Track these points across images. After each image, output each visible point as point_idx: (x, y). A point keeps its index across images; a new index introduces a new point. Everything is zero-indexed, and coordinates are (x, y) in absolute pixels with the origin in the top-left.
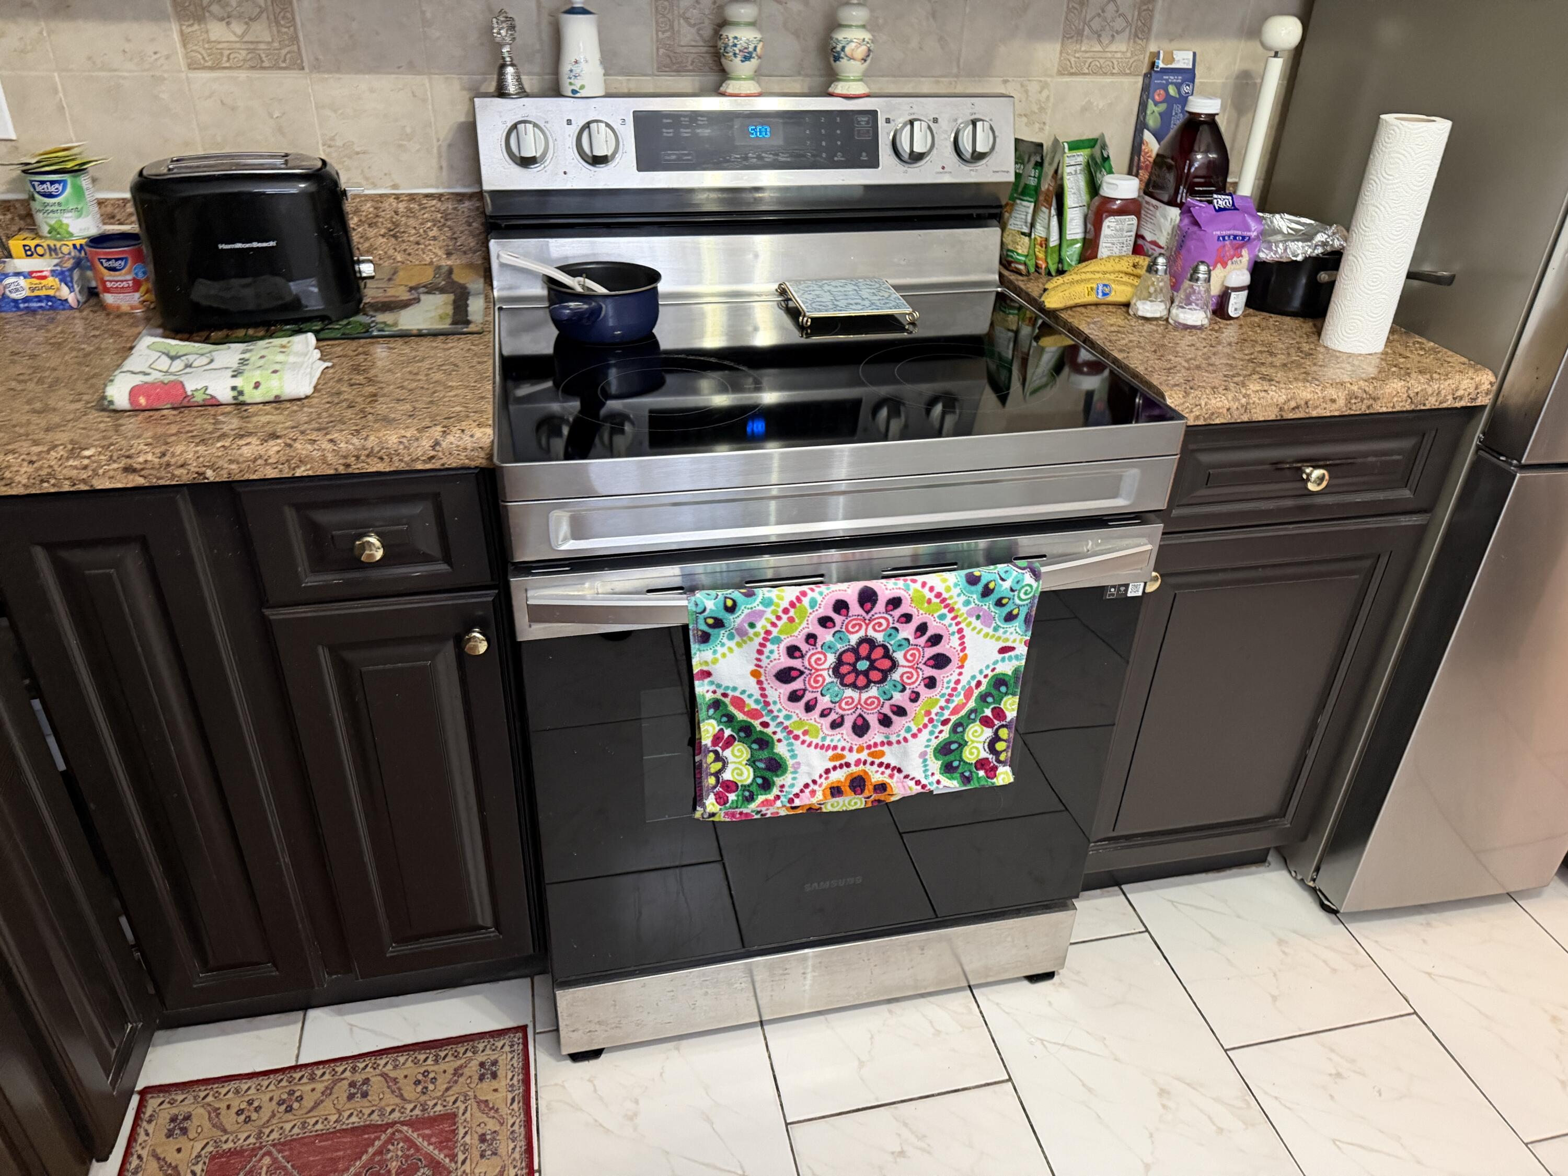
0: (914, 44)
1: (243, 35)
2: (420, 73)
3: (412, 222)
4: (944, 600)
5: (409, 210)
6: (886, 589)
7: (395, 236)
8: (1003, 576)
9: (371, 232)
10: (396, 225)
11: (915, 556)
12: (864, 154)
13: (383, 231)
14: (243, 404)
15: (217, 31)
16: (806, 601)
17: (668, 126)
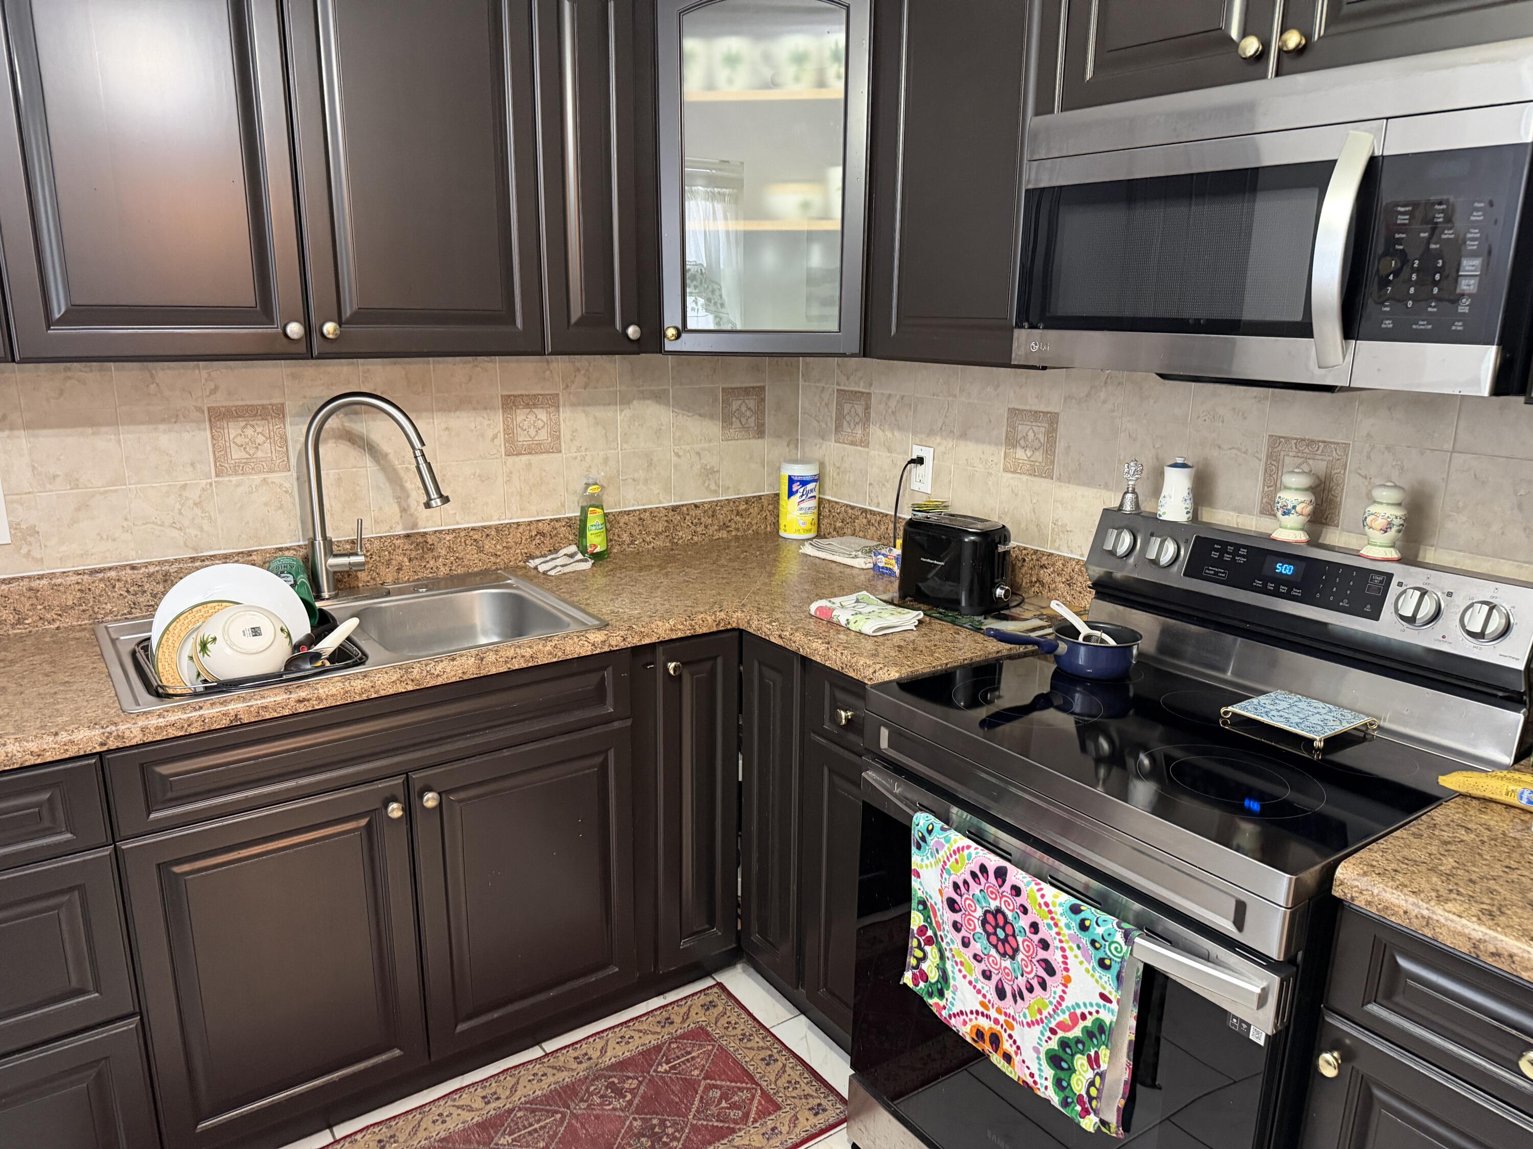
1: (1032, 456)
2: (1111, 490)
3: (1080, 579)
4: (1050, 912)
5: (1080, 570)
6: (1016, 876)
7: (1069, 585)
8: (1099, 922)
9: (1058, 579)
10: (1072, 578)
12: (1369, 606)
13: (1064, 580)
15: (1020, 454)
16: (966, 852)
17: (1217, 550)
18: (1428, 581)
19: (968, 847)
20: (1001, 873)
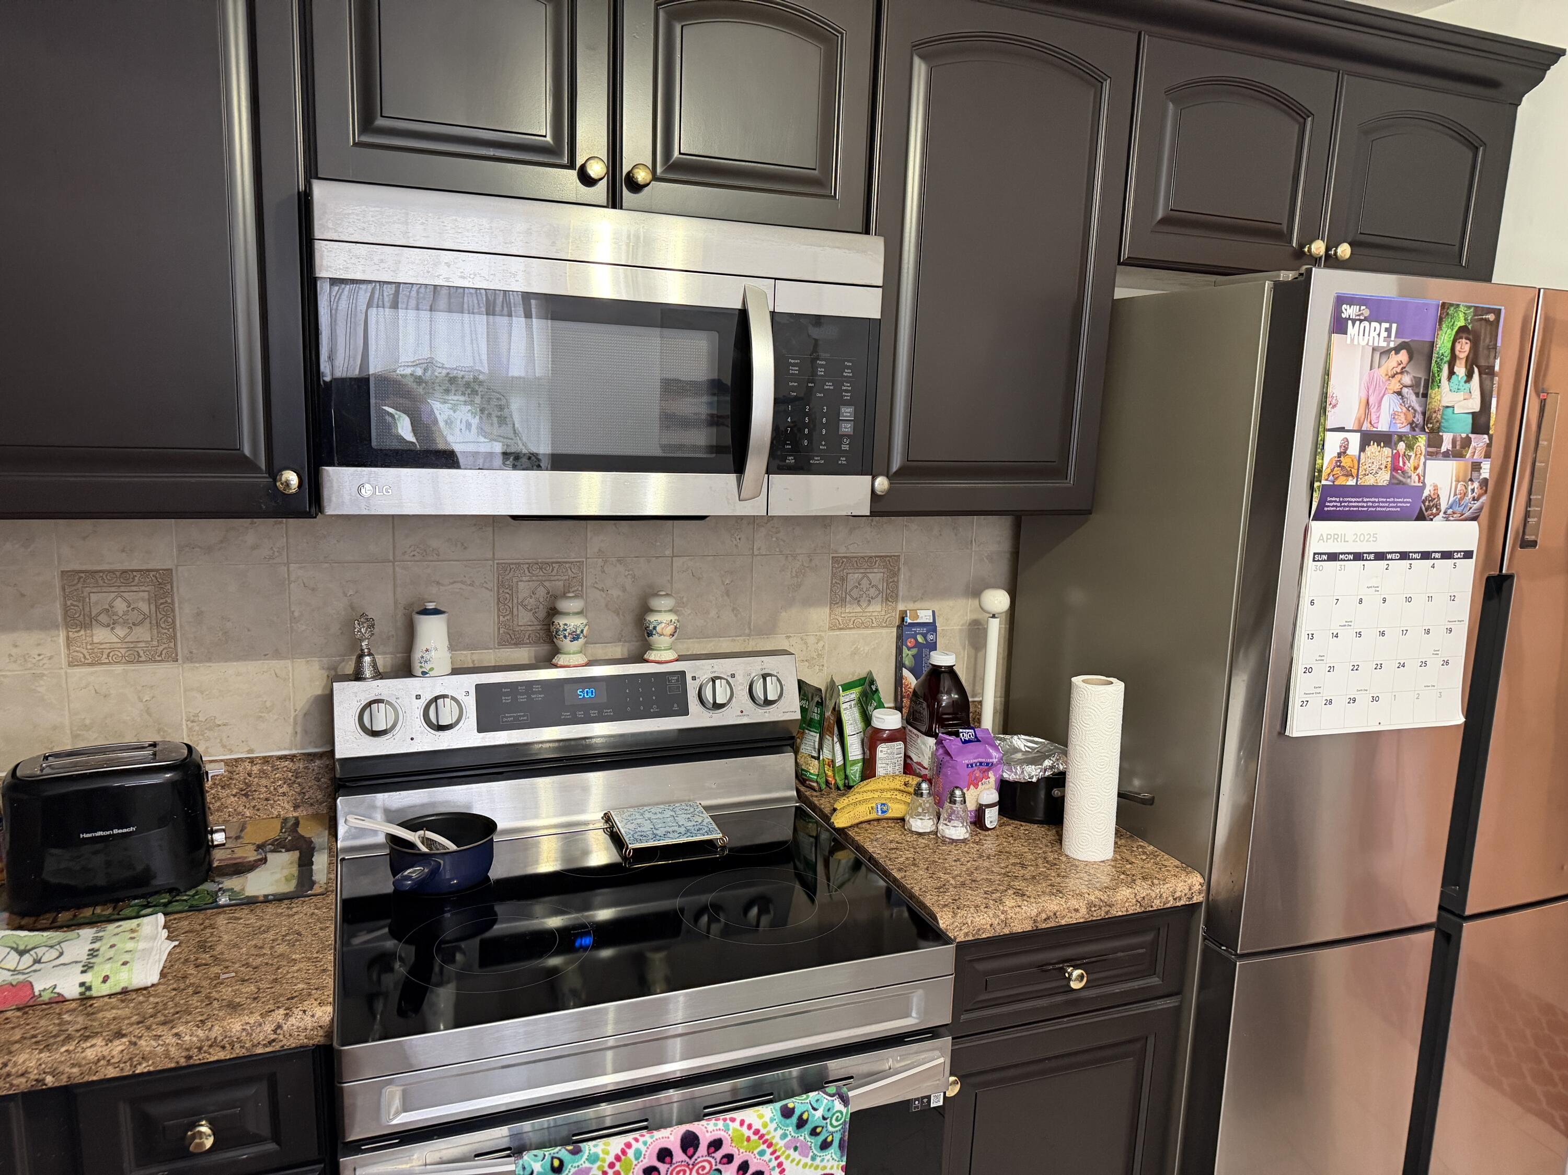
0: (713, 613)
1: (125, 637)
2: (283, 658)
3: (264, 782)
4: (762, 1137)
5: (262, 771)
6: (707, 1129)
7: (246, 795)
8: (815, 1106)
9: (223, 793)
10: (248, 785)
11: (734, 1090)
12: (675, 705)
13: (235, 791)
14: (91, 998)
15: (101, 635)
16: (631, 1153)
17: (507, 694)
18: (714, 670)
19: (629, 1145)
20: (690, 1142)
